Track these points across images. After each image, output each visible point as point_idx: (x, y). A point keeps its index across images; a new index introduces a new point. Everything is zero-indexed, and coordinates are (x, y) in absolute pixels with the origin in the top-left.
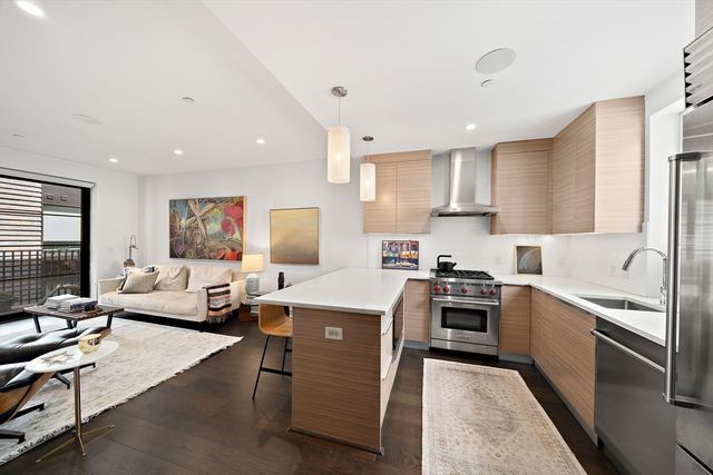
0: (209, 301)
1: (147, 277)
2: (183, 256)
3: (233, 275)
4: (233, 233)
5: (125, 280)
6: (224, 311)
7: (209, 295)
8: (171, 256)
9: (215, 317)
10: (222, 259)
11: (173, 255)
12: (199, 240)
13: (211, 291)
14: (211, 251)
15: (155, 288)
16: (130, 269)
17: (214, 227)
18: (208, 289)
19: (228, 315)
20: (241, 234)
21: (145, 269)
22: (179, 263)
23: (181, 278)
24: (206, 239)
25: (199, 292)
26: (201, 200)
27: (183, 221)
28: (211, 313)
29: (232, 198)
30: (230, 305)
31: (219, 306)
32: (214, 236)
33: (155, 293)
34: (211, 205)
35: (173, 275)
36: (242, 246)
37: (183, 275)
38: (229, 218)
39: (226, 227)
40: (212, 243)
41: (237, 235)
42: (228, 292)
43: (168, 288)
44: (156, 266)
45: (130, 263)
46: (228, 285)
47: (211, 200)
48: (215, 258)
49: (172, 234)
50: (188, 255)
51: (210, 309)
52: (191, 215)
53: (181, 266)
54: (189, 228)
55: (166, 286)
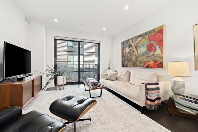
0: (147, 93)
1: (114, 74)
2: (127, 66)
3: (157, 77)
4: (155, 50)
5: (107, 74)
6: (156, 102)
7: (147, 89)
8: (122, 66)
9: (151, 106)
10: (147, 67)
11: (123, 66)
12: (134, 58)
13: (148, 87)
14: (141, 63)
15: (117, 79)
16: (109, 70)
17: (143, 49)
18: (146, 85)
19: (158, 105)
20: (162, 51)
21: (113, 71)
22: (126, 69)
23: (127, 76)
24: (138, 57)
25: (140, 86)
26: (134, 38)
27: (127, 49)
28: (149, 102)
29: (154, 30)
30: (159, 99)
31: (154, 98)
32: (143, 55)
33: (117, 81)
34: (140, 38)
35: (123, 74)
36: (163, 59)
37: (128, 74)
38: (152, 42)
39: (150, 48)
40: (141, 59)
41: (158, 52)
42: (158, 89)
43: (122, 80)
44: (117, 70)
45: (109, 68)
46: (157, 84)
47: (140, 36)
48: (143, 67)
49: (123, 56)
50: (129, 66)
51: (147, 99)
52: (130, 46)
53: (127, 70)
54: (129, 52)
55: (121, 79)
